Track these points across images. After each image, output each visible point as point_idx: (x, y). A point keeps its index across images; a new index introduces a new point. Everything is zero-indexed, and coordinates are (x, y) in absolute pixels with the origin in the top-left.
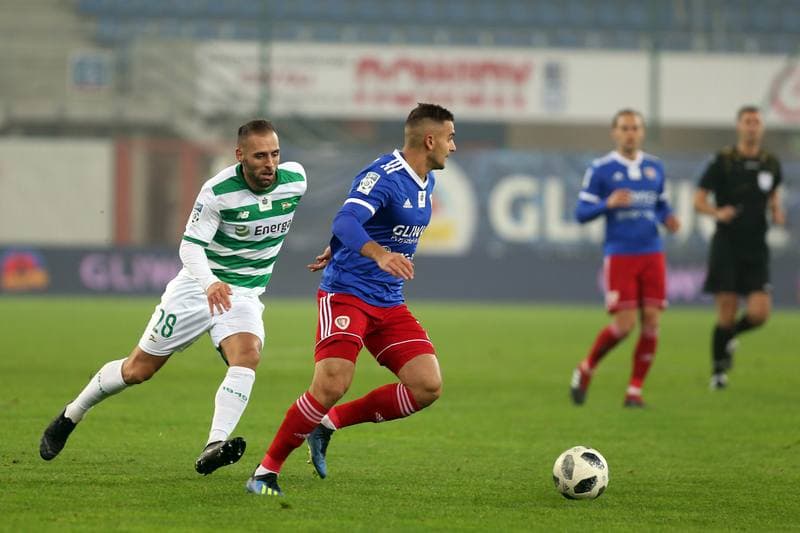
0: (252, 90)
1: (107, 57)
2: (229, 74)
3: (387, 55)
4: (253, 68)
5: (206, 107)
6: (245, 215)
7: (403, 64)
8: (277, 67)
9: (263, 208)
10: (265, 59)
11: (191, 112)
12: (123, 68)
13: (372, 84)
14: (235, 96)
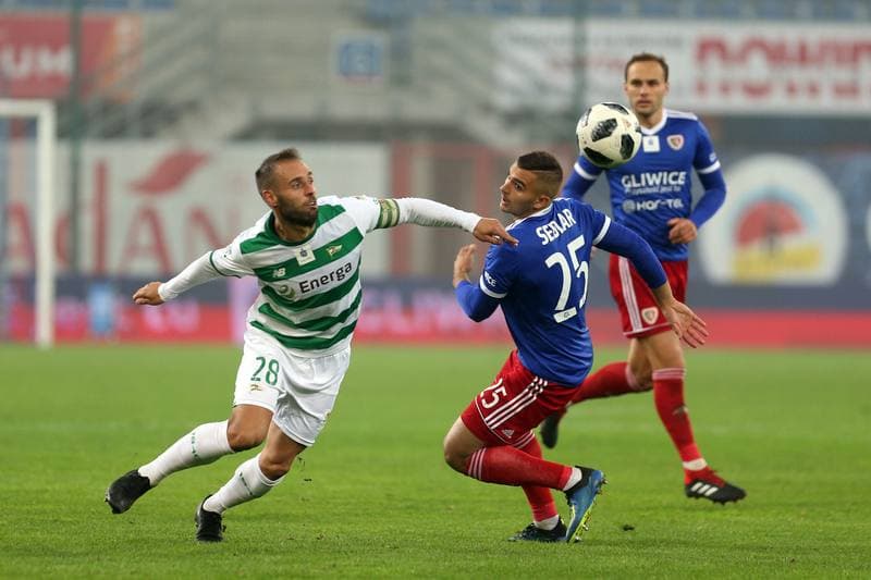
0: (564, 80)
1: (380, 39)
2: (533, 59)
3: (735, 34)
4: (565, 52)
5: (505, 101)
6: (281, 273)
7: (756, 44)
8: (594, 51)
9: (302, 261)
10: (580, 41)
11: (487, 108)
12: (400, 53)
13: (715, 70)
14: (542, 88)
